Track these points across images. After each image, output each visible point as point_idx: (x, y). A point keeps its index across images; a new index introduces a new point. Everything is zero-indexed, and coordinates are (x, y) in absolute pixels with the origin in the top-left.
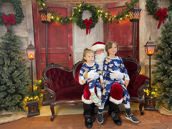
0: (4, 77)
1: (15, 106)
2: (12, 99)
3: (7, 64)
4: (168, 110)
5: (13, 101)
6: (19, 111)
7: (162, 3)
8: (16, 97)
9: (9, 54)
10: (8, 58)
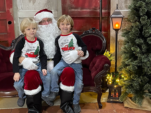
4: (134, 103)
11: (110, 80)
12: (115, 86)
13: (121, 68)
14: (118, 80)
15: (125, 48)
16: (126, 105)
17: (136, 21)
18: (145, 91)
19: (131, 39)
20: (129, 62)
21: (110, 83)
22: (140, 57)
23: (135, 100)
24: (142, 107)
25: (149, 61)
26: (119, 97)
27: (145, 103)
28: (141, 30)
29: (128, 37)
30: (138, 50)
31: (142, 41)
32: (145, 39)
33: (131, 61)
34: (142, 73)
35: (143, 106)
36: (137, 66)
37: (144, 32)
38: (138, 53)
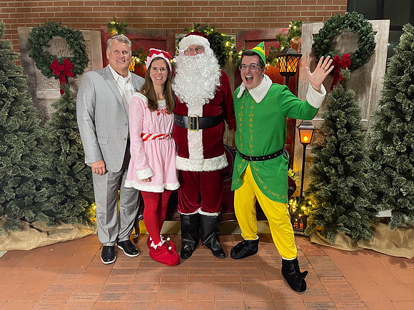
0: (62, 172)
1: (78, 217)
2: (74, 206)
3: (65, 151)
4: (323, 238)
5: (75, 209)
6: (85, 224)
7: (345, 41)
8: (80, 203)
9: (67, 134)
10: (66, 141)
11: (294, 207)
12: (300, 215)
13: (308, 193)
14: (303, 208)
15: (315, 167)
16: (313, 240)
17: (331, 135)
18: (339, 224)
19: (323, 156)
20: (319, 186)
21: (294, 210)
22: (335, 181)
23: (326, 234)
24: (335, 245)
25: (347, 186)
26: (304, 228)
27: (338, 239)
28: (338, 146)
29: (319, 154)
30: (333, 171)
31: (339, 161)
32: (343, 158)
33: (323, 185)
34: (336, 200)
35: (337, 243)
36: (331, 191)
37: (342, 149)
38: (332, 175)
